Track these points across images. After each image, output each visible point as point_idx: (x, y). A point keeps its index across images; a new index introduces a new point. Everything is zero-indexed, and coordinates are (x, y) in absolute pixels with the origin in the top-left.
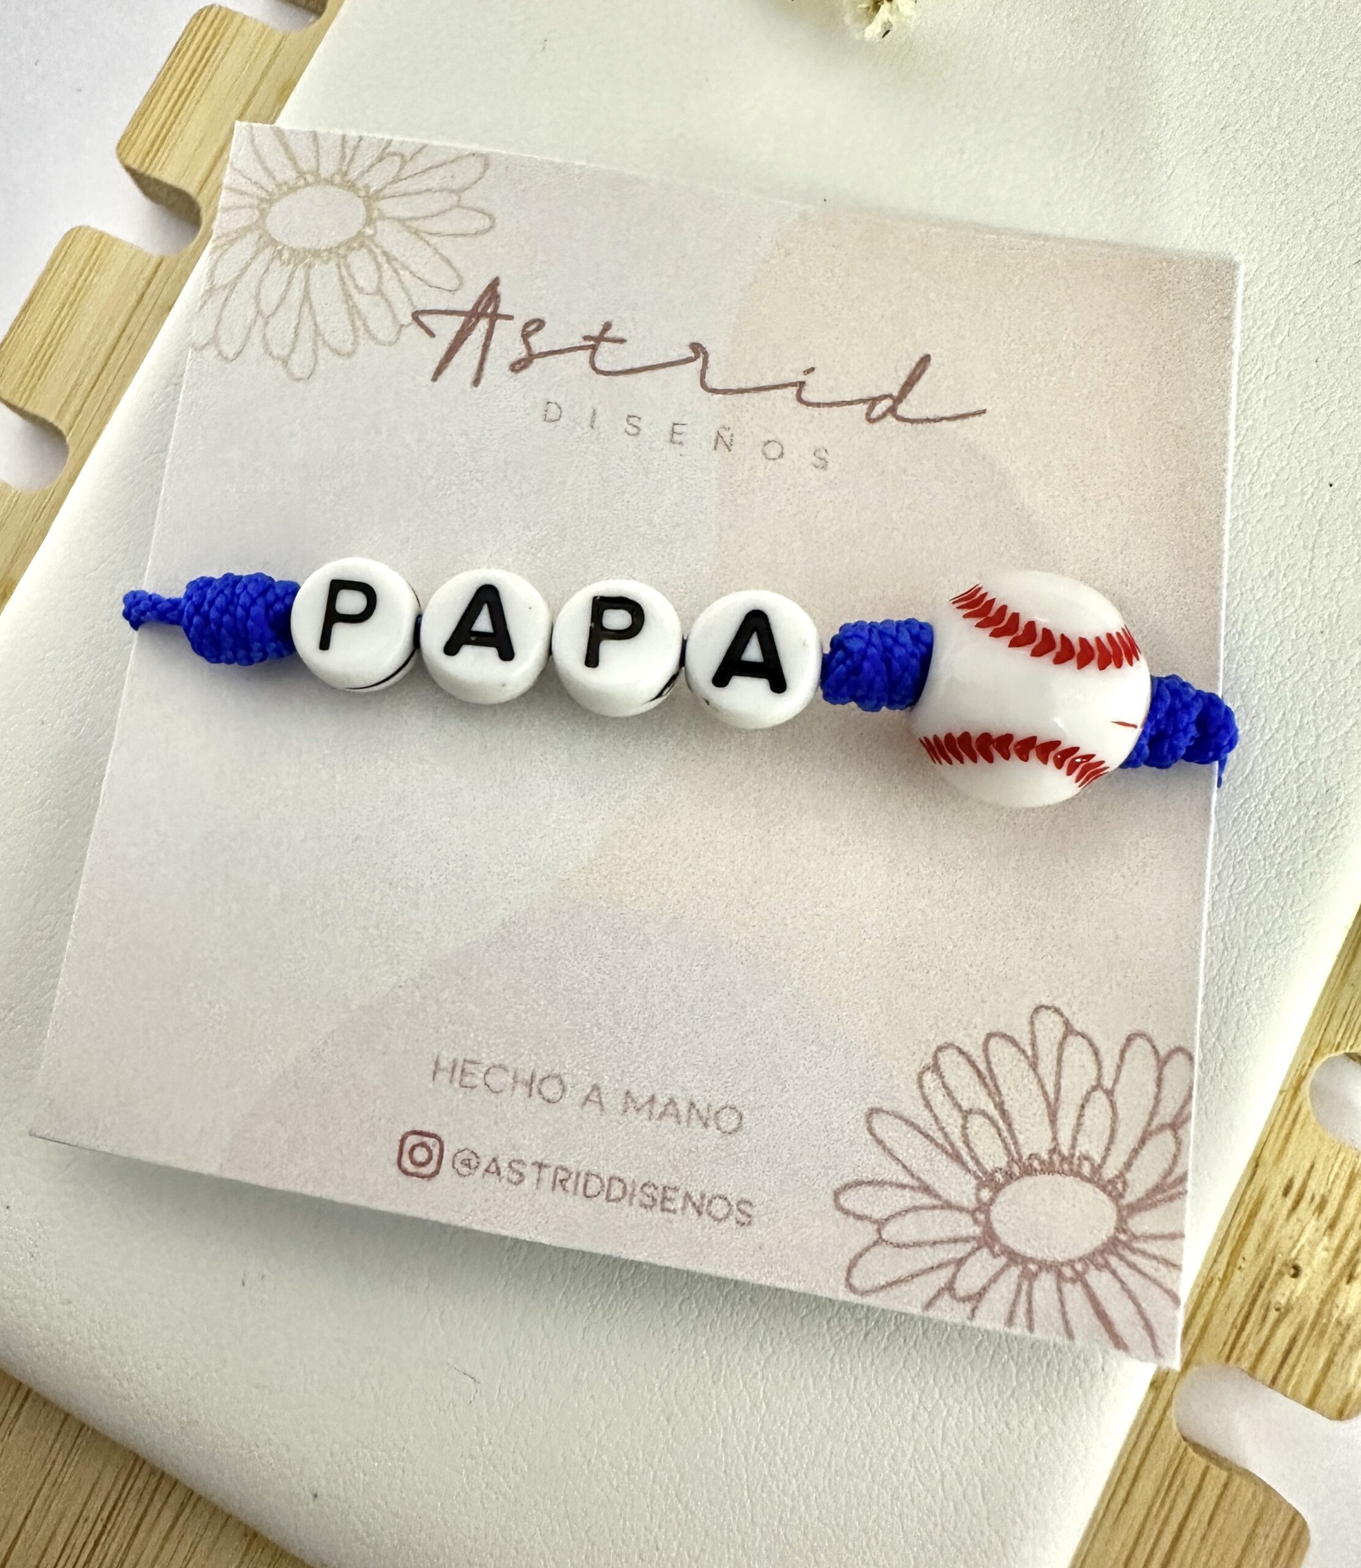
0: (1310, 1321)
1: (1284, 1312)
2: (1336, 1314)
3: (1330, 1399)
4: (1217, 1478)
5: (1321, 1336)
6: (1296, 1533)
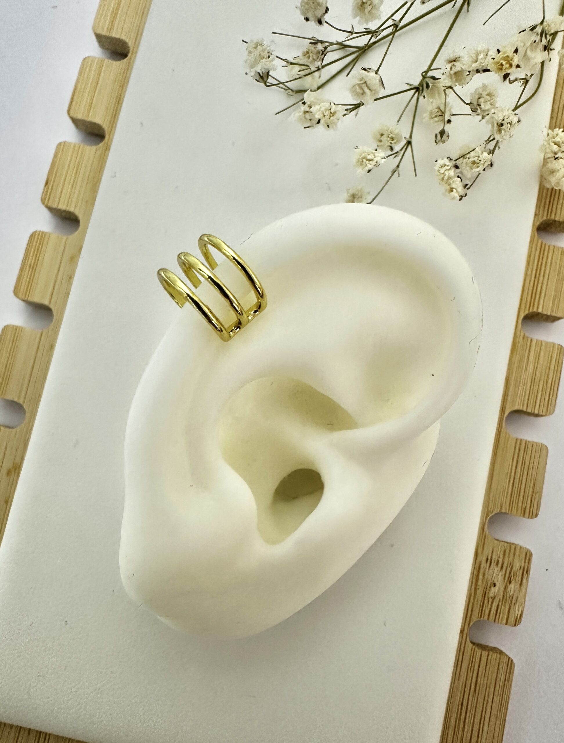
0: (501, 599)
1: (494, 598)
2: (508, 595)
3: (512, 620)
4: (485, 654)
5: (505, 603)
6: (510, 663)
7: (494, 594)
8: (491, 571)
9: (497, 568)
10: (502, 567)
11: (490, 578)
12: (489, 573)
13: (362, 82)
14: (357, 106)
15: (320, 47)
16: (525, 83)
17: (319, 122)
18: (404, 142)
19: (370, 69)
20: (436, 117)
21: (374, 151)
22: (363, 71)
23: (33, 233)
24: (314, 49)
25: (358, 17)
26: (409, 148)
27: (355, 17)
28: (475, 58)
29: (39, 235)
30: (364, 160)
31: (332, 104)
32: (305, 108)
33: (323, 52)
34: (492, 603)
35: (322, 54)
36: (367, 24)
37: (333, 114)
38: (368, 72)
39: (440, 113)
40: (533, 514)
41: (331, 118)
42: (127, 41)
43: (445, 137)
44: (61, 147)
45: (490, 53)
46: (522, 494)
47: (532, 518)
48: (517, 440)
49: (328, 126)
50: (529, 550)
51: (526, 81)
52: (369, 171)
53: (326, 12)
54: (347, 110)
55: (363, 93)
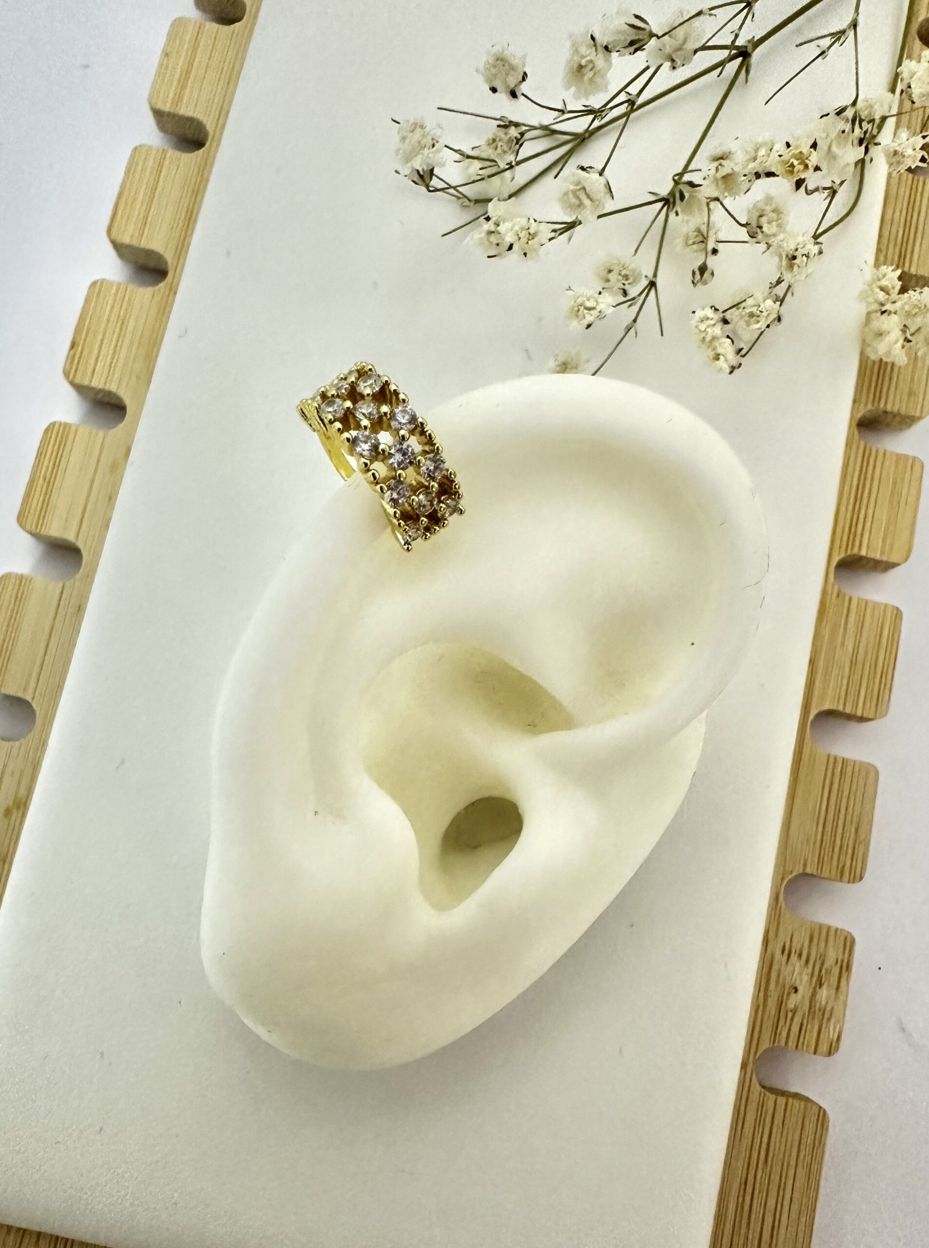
0: (806, 1013)
1: (794, 1011)
2: (818, 1005)
3: (824, 1047)
4: (782, 1101)
5: (813, 1018)
6: (822, 1116)
7: (795, 1005)
8: (790, 968)
9: (800, 962)
10: (807, 962)
11: (788, 979)
12: (786, 971)
13: (578, 187)
14: (571, 226)
15: (513, 132)
16: (831, 195)
17: (510, 248)
18: (644, 283)
19: (591, 167)
20: (694, 243)
21: (597, 295)
22: (580, 171)
23: (50, 424)
24: (504, 136)
25: (573, 89)
26: (653, 292)
27: (567, 88)
28: (753, 154)
29: (60, 426)
30: (582, 308)
31: (532, 221)
32: (489, 226)
33: (518, 140)
34: (792, 1019)
35: (517, 143)
36: (587, 99)
37: (532, 236)
38: (588, 172)
39: (700, 239)
40: (857, 877)
41: (530, 242)
42: (205, 122)
43: (706, 275)
44: (97, 288)
45: (776, 147)
46: (838, 843)
47: (854, 882)
48: (829, 756)
49: (525, 254)
50: (851, 934)
51: (834, 193)
52: (589, 326)
53: (524, 80)
54: (554, 231)
55: (581, 205)
